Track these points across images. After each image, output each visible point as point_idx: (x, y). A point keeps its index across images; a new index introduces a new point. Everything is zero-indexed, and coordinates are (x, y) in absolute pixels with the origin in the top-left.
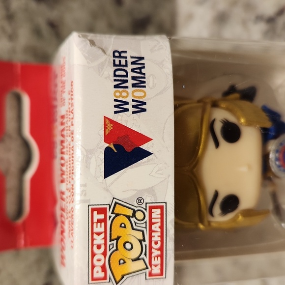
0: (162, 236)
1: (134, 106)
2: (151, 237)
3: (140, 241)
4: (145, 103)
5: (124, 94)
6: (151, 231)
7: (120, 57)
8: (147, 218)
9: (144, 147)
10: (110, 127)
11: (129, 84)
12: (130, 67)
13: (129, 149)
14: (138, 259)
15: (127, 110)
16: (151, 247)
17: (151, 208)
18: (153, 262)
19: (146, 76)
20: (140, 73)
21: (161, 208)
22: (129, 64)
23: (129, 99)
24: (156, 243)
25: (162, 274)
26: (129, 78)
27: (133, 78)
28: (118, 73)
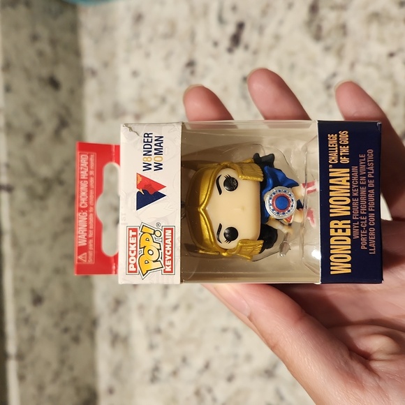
0: (172, 247)
1: (155, 167)
2: (165, 247)
3: (158, 250)
4: (161, 165)
5: (149, 159)
6: (165, 244)
7: (148, 137)
8: (163, 236)
9: (161, 191)
10: (140, 179)
11: (152, 153)
12: (154, 142)
13: (151, 193)
14: (156, 261)
15: (150, 169)
16: (165, 254)
17: (165, 229)
18: (166, 264)
19: (163, 148)
20: (160, 146)
21: (172, 229)
22: (153, 141)
23: (152, 163)
24: (168, 251)
25: (172, 272)
26: (153, 150)
27: (155, 149)
28: (145, 147)
